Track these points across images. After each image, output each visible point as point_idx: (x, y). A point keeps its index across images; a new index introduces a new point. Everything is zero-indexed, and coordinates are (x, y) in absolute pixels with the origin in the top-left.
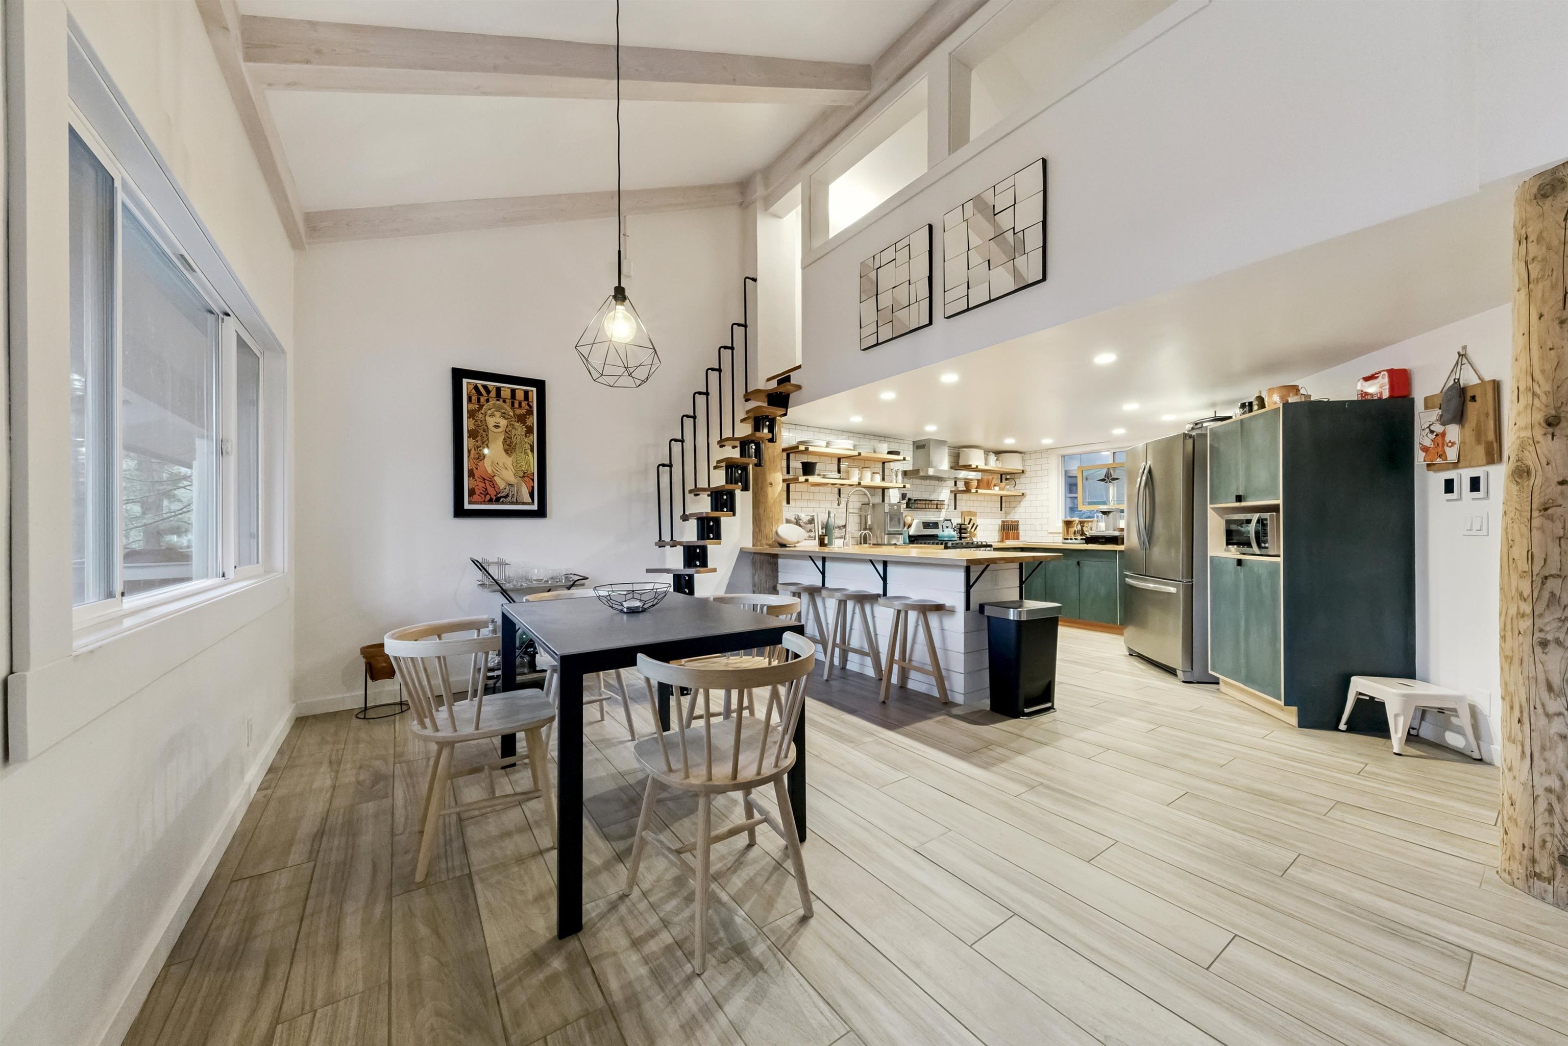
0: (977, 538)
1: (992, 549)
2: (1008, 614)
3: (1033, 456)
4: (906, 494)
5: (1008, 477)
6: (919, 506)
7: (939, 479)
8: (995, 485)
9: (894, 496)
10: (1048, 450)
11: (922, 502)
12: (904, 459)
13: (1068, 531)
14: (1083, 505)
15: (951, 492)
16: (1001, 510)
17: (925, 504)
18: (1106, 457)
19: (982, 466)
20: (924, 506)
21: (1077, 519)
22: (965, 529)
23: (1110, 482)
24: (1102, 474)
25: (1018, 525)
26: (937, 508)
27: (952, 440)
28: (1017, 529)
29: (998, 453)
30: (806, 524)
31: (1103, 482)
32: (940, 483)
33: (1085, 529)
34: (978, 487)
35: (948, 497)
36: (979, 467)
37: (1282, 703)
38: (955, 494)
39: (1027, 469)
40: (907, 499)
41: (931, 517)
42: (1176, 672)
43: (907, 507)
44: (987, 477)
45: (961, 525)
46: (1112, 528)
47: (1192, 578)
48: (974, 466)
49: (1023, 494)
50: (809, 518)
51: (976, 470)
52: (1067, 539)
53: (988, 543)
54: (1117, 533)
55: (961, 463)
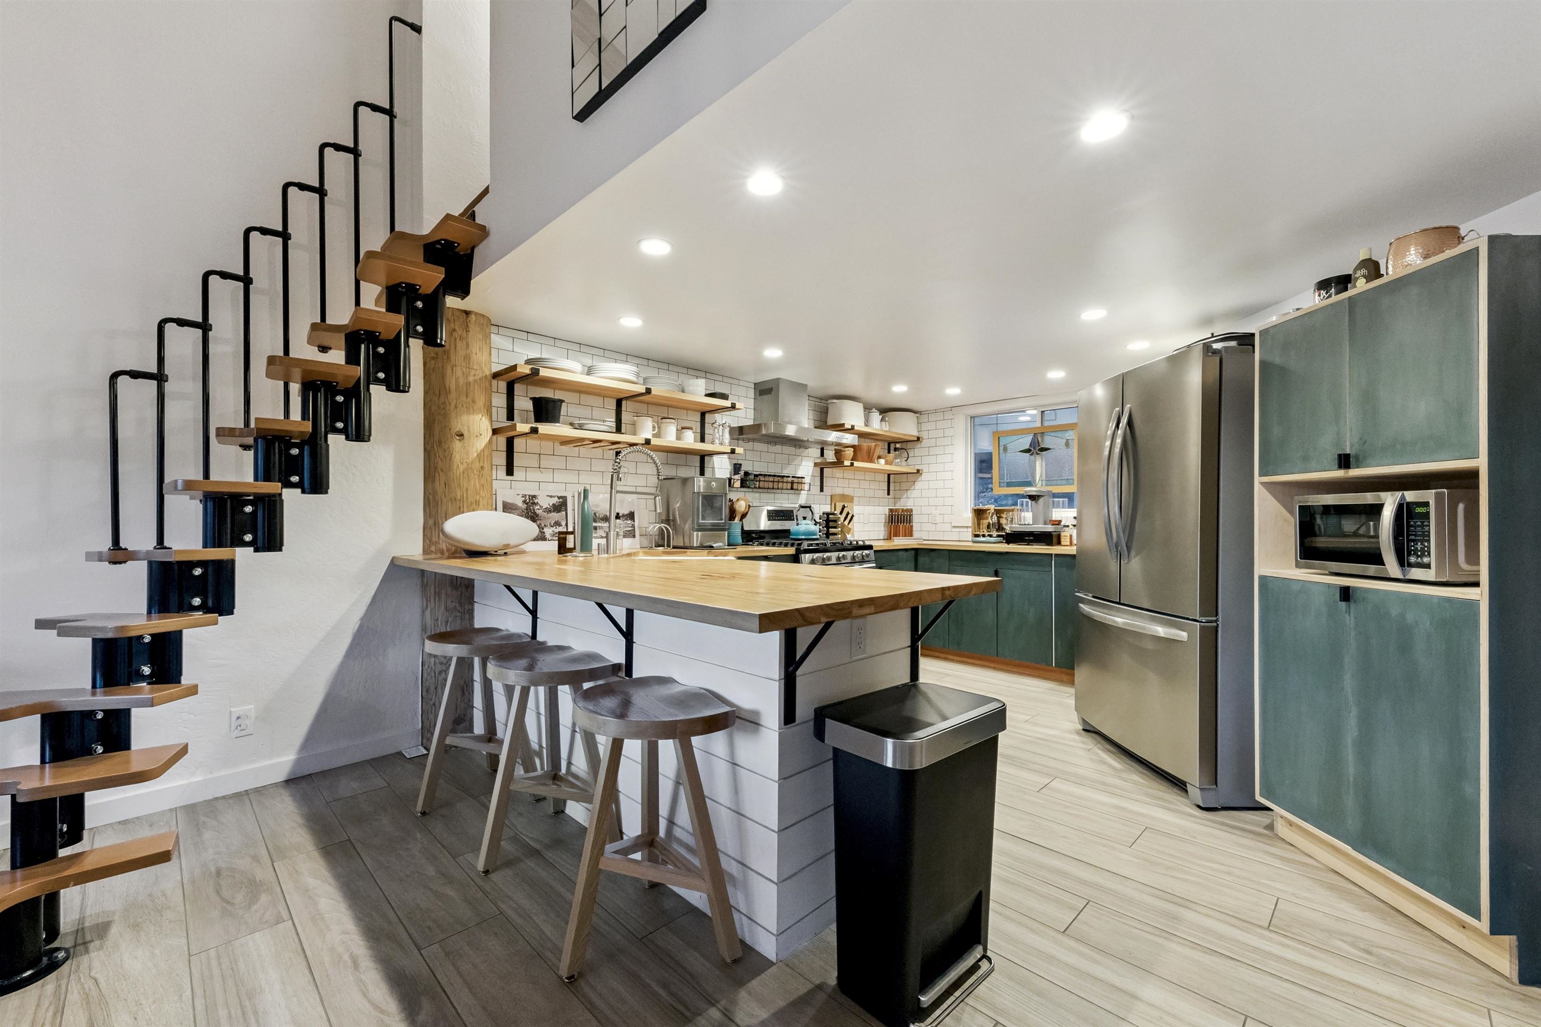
0: (853, 535)
1: (874, 549)
2: (882, 752)
3: (932, 417)
4: (740, 465)
5: (898, 446)
6: (762, 484)
7: (797, 443)
8: (879, 457)
9: (721, 467)
10: (954, 408)
11: (767, 479)
12: (733, 407)
13: (979, 524)
14: (1000, 486)
15: (816, 465)
16: (889, 494)
17: (773, 482)
18: (1029, 417)
19: (860, 426)
20: (771, 485)
21: (992, 507)
22: (835, 521)
23: (1038, 454)
24: (1025, 442)
25: (911, 515)
26: (792, 489)
27: (815, 382)
28: (910, 521)
29: (885, 411)
30: (548, 511)
31: (1028, 455)
32: (798, 451)
33: (1003, 521)
34: (854, 458)
35: (810, 474)
36: (856, 428)
37: (1484, 925)
38: (821, 468)
39: (924, 435)
40: (742, 473)
41: (784, 501)
42: (1186, 786)
43: (742, 486)
44: (866, 444)
45: (828, 514)
46: (1041, 520)
47: (1217, 615)
48: (848, 426)
49: (918, 471)
50: (555, 501)
51: (852, 430)
52: (977, 536)
53: (867, 543)
54: (1049, 528)
55: (830, 422)
